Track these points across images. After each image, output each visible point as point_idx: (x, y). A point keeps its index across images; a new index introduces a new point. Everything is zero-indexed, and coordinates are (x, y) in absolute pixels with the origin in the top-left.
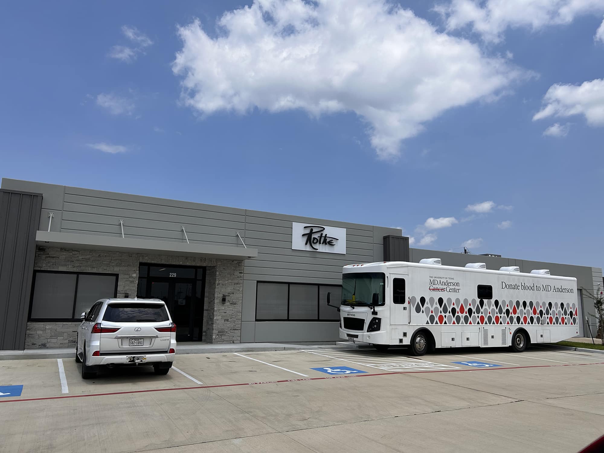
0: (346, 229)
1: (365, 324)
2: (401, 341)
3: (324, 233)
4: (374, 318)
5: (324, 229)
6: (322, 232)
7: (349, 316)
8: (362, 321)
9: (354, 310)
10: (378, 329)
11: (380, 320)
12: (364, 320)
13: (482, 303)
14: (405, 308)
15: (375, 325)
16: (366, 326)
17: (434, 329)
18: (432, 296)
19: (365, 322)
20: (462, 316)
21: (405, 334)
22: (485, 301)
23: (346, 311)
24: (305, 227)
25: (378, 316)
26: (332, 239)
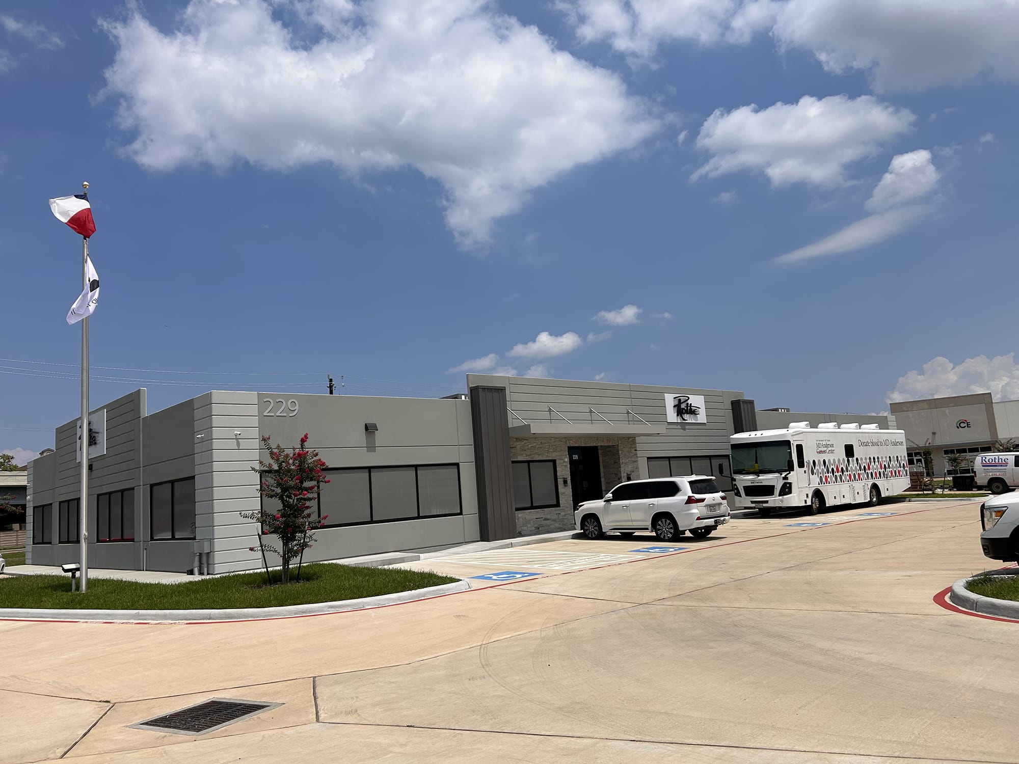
0: (703, 396)
1: (775, 490)
2: (806, 502)
3: (689, 402)
4: (785, 483)
5: (689, 398)
6: (687, 402)
7: (753, 484)
8: (773, 487)
9: (759, 478)
10: (790, 492)
11: (790, 484)
12: (774, 486)
13: (848, 461)
14: (805, 472)
15: (786, 489)
16: (777, 491)
17: (824, 489)
18: (820, 458)
19: (776, 487)
20: (838, 474)
21: (807, 495)
22: (850, 459)
23: (748, 479)
24: (675, 398)
25: (789, 481)
26: (696, 408)
